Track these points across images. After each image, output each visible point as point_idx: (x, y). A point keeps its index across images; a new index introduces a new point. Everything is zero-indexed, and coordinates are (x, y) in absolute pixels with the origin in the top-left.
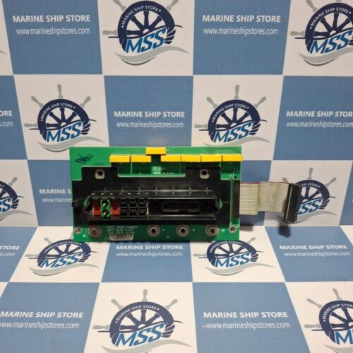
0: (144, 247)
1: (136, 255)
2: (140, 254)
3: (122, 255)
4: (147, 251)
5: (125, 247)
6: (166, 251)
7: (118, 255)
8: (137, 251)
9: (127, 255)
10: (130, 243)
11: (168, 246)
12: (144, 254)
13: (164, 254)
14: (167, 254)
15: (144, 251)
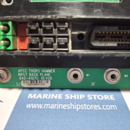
0: (64, 97)
1: (53, 107)
2: (59, 106)
3: (34, 106)
4: (68, 102)
5: (40, 96)
6: (93, 102)
7: (28, 106)
8: (54, 101)
9: (40, 106)
10: (46, 91)
11: (95, 96)
12: (64, 107)
13: (91, 107)
14: (95, 107)
15: (64, 101)
